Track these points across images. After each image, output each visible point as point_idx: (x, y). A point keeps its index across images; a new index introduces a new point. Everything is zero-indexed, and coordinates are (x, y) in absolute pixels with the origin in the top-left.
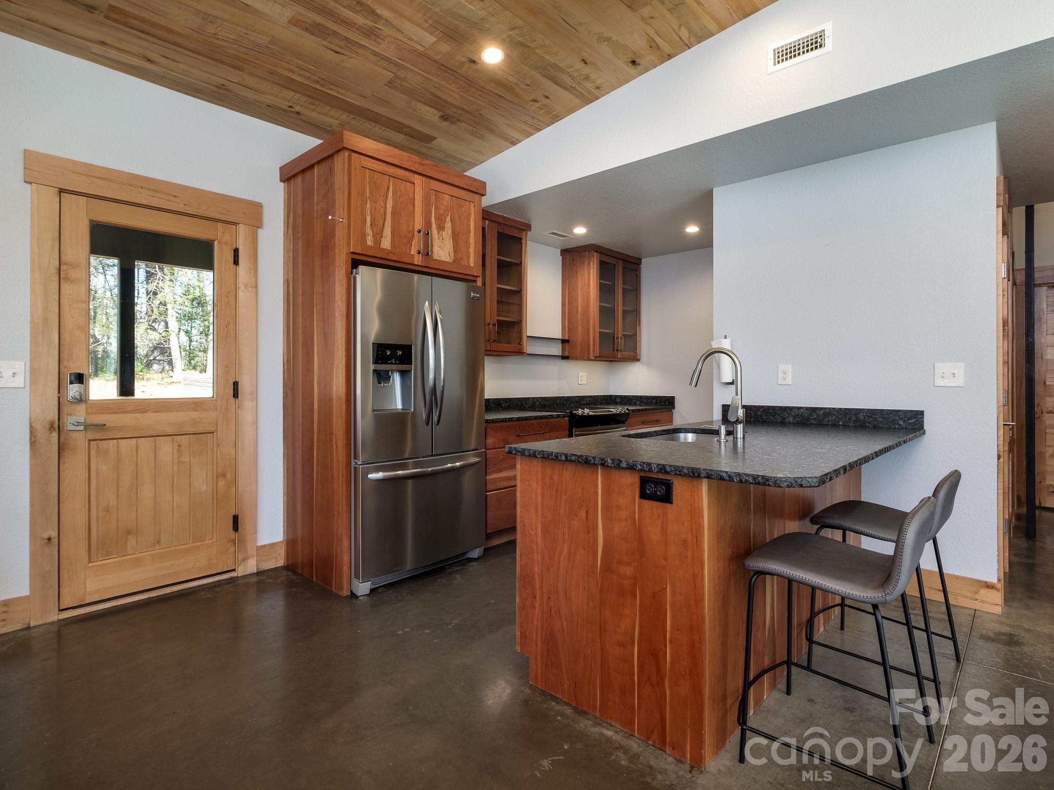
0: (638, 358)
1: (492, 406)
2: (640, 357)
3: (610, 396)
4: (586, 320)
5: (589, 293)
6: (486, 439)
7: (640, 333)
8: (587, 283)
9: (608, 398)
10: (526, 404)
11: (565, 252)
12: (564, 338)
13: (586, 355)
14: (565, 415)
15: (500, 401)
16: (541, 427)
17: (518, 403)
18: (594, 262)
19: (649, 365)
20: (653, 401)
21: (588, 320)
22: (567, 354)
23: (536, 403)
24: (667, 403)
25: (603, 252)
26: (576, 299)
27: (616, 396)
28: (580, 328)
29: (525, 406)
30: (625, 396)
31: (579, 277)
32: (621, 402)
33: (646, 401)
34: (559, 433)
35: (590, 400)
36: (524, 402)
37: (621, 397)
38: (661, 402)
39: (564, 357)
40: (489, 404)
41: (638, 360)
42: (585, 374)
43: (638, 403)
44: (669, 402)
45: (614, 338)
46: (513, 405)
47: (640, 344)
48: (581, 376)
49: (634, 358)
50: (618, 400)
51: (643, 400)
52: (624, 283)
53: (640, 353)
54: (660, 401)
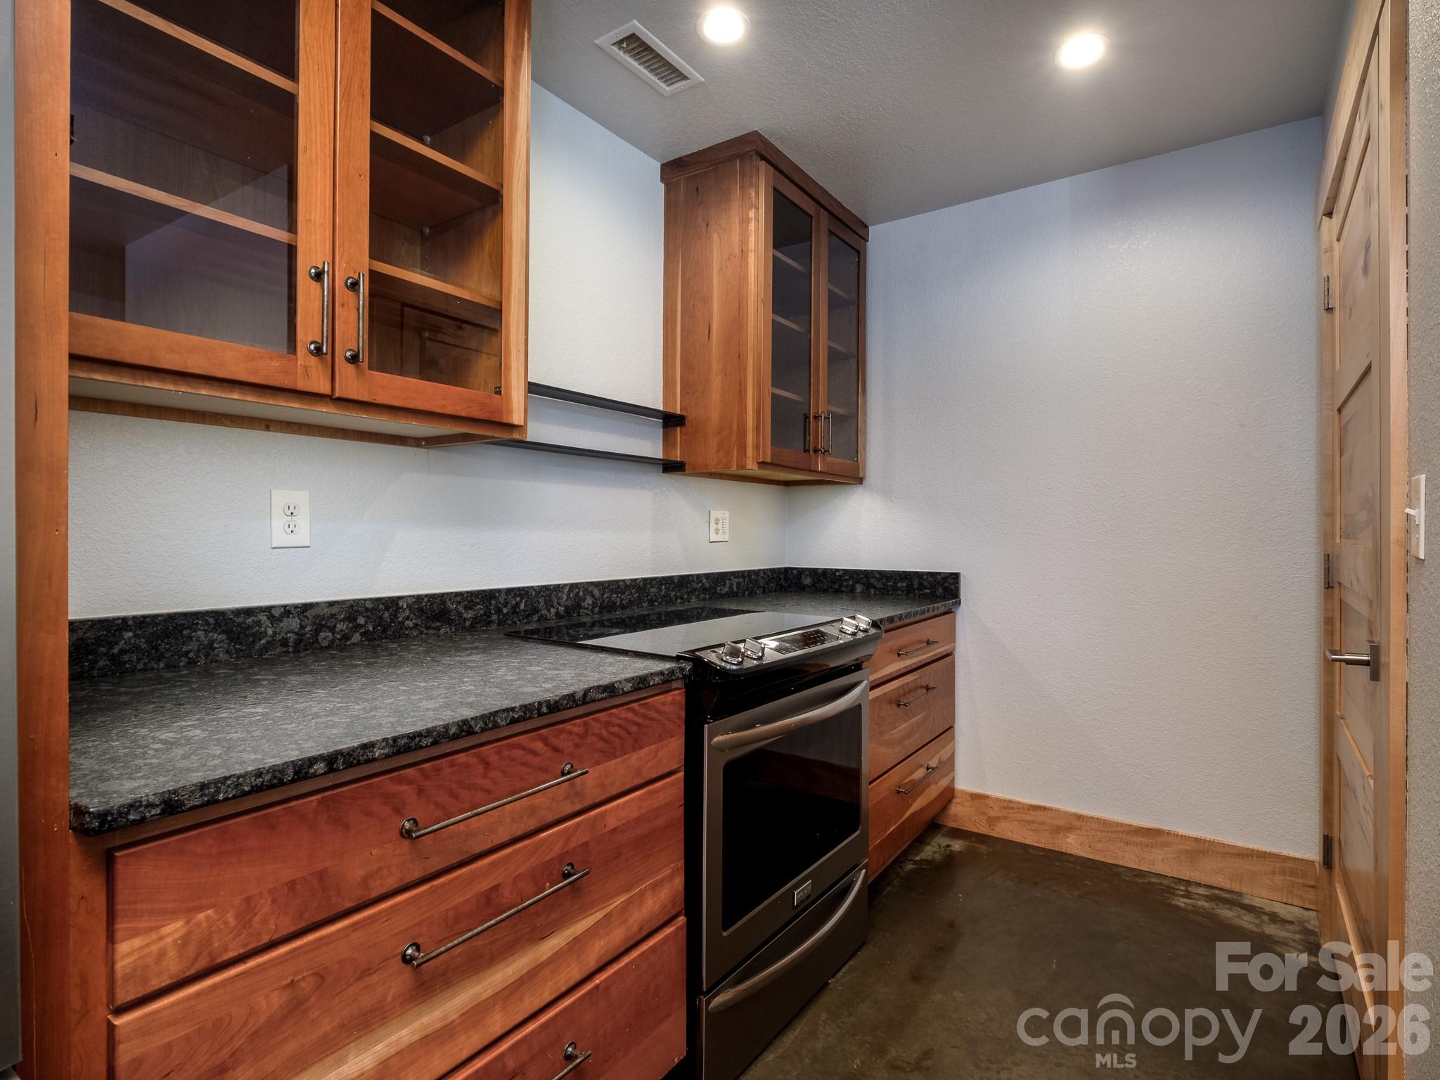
0: (861, 475)
1: (409, 623)
2: (865, 472)
3: (787, 569)
4: (736, 359)
5: (743, 278)
6: (111, 939)
7: (865, 413)
8: (737, 250)
9: (782, 577)
10: (549, 605)
11: (674, 170)
12: (670, 410)
13: (735, 459)
14: (672, 672)
15: (444, 603)
16: (556, 750)
17: (517, 604)
18: (757, 188)
19: (887, 493)
20: (899, 585)
21: (741, 358)
22: (677, 456)
23: (584, 600)
24: (940, 591)
25: (782, 167)
26: (706, 300)
27: (801, 571)
28: (716, 382)
29: (544, 612)
30: (825, 571)
31: (715, 236)
32: (814, 585)
33: (879, 585)
34: (645, 750)
35: (738, 583)
36: (542, 601)
37: (813, 572)
38: (921, 586)
39: (670, 467)
40: (394, 616)
41: (860, 480)
42: (727, 514)
43: (859, 588)
44: (946, 589)
45: (807, 417)
46: (499, 611)
47: (865, 440)
48: (717, 520)
49: (852, 476)
50: (807, 581)
51: (872, 581)
52: (830, 280)
53: (864, 462)
54: (920, 584)
